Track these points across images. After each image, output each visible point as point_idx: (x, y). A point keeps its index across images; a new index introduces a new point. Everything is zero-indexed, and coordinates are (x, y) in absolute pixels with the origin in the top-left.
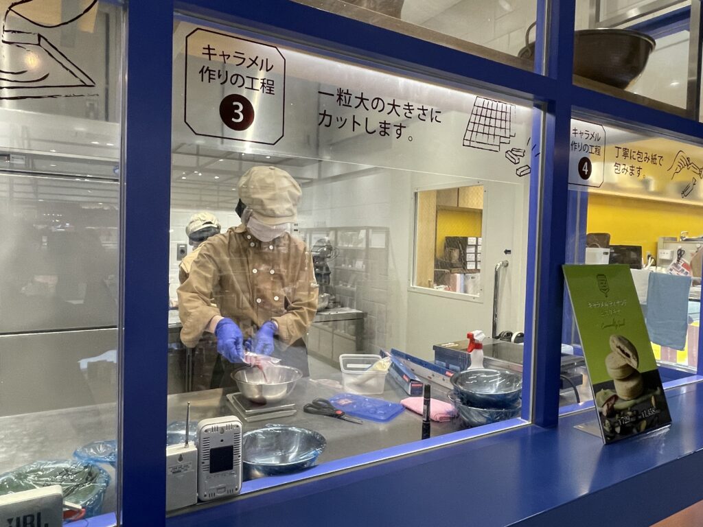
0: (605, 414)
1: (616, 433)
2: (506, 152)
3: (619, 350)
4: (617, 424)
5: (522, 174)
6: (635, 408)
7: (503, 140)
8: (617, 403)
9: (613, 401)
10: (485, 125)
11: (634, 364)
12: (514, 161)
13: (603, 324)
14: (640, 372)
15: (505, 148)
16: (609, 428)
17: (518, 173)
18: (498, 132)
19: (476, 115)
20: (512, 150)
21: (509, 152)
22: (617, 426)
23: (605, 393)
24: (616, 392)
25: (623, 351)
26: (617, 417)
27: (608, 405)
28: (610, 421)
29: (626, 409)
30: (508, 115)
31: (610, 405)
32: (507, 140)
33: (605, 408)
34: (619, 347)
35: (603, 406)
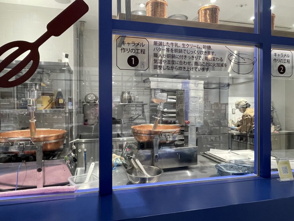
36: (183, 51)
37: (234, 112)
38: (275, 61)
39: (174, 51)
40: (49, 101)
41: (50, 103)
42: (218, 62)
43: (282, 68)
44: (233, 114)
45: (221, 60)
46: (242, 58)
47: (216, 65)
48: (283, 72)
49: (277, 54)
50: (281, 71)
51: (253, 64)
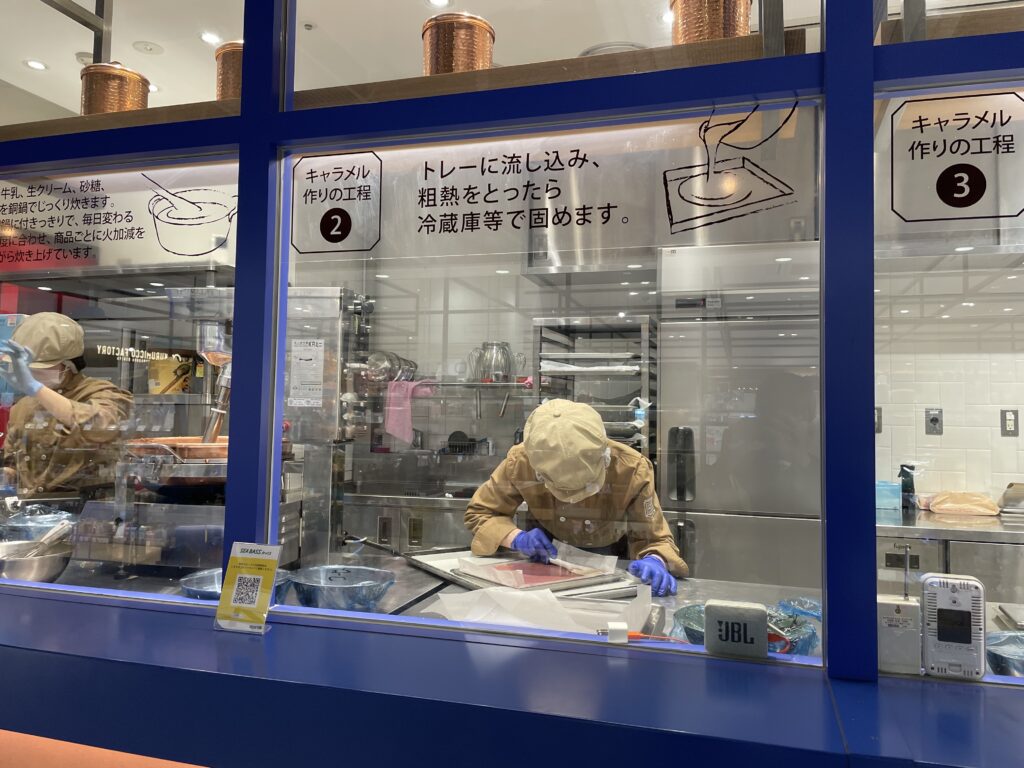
36: (29, 206)
37: (1010, 426)
38: (309, 198)
39: (7, 211)
40: (175, 372)
41: (179, 377)
42: (119, 226)
43: (336, 220)
44: (1005, 433)
45: (129, 217)
46: (193, 203)
47: (112, 237)
48: (339, 233)
49: (319, 173)
50: (333, 232)
51: (230, 221)
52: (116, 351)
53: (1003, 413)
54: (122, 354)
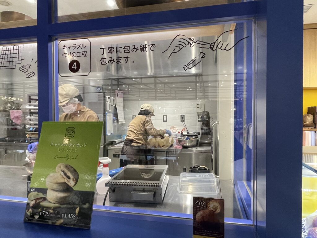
0: (31, 205)
1: (34, 218)
2: (20, 68)
3: (62, 173)
4: (38, 214)
5: (29, 76)
6: (58, 210)
7: (17, 62)
8: (43, 202)
9: (41, 200)
10: (8, 58)
11: (71, 183)
12: (24, 71)
13: (57, 156)
14: (74, 190)
15: (18, 66)
16: (31, 214)
17: (27, 76)
18: (15, 59)
19: (3, 54)
20: (23, 66)
21: (21, 68)
22: (37, 215)
23: (37, 194)
24: (46, 196)
25: (65, 174)
26: (40, 210)
27: (36, 201)
28: (33, 210)
29: (50, 208)
30: (20, 50)
31: (38, 202)
32: (20, 62)
33: (33, 202)
34: (63, 171)
35: (32, 201)
52: (2, 98)
53: (164, 116)
54: (4, 98)
